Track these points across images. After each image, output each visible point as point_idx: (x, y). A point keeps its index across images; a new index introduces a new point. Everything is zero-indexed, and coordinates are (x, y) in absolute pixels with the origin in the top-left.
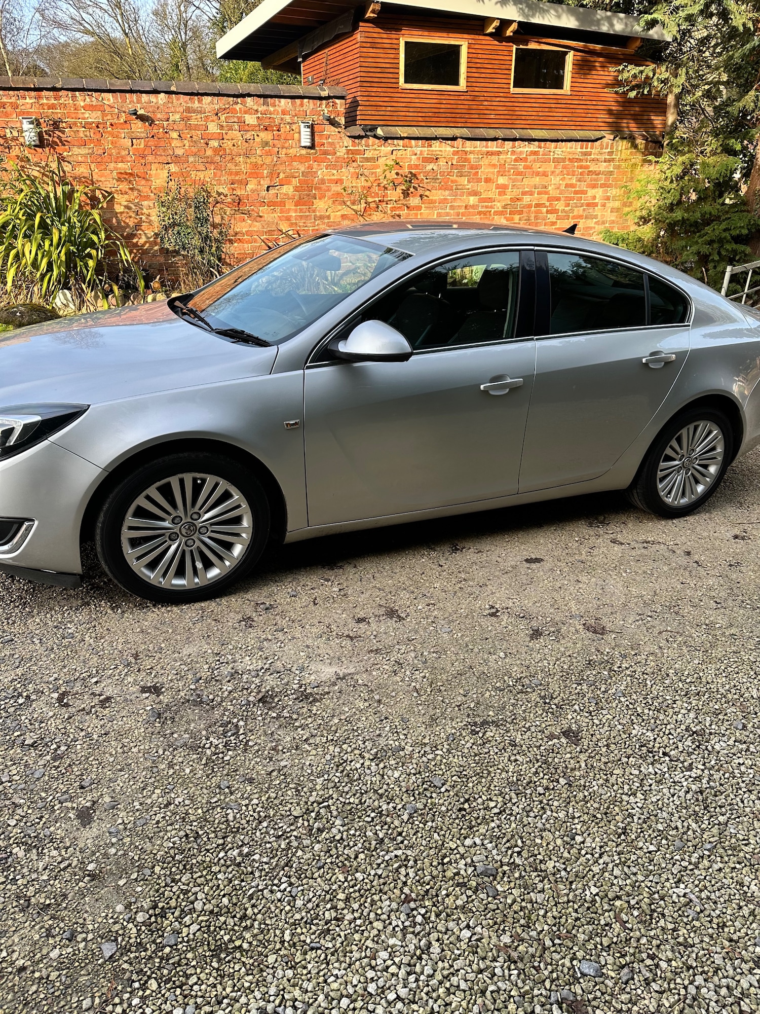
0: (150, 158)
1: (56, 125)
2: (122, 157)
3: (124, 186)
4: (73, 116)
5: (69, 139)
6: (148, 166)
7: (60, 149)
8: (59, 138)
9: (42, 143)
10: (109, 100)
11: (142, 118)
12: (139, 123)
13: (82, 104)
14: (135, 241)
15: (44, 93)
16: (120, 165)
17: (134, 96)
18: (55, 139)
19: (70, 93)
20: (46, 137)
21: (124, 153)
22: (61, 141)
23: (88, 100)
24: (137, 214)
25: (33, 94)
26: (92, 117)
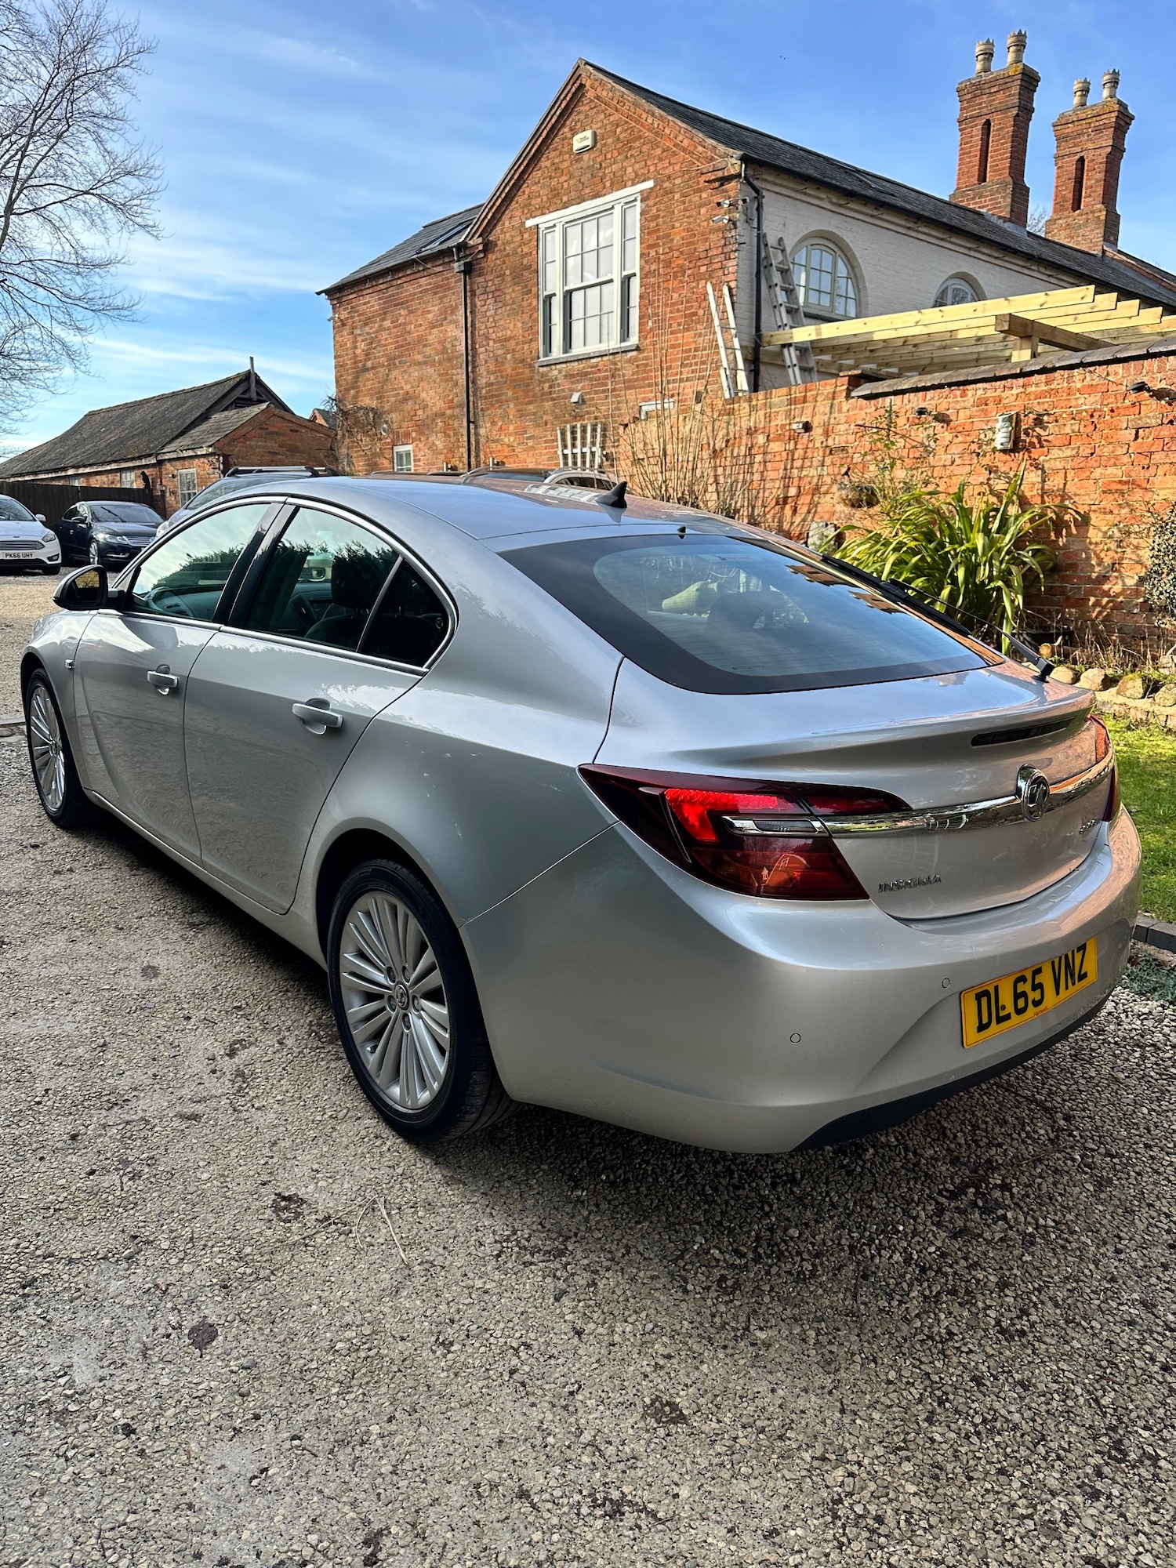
0: (1157, 457)
1: (1039, 421)
2: (1117, 457)
3: (1108, 502)
4: (1063, 404)
5: (1050, 438)
6: (1152, 470)
7: (1035, 453)
8: (1039, 437)
9: (1016, 445)
10: (1116, 374)
11: (1158, 395)
12: (1154, 402)
13: (1079, 385)
14: (1106, 587)
15: (1036, 378)
16: (1110, 470)
17: (1155, 362)
18: (1035, 440)
19: (1066, 373)
20: (1023, 437)
21: (1119, 451)
22: (1040, 442)
23: (1088, 378)
24: (1119, 546)
25: (1021, 381)
26: (1087, 402)
